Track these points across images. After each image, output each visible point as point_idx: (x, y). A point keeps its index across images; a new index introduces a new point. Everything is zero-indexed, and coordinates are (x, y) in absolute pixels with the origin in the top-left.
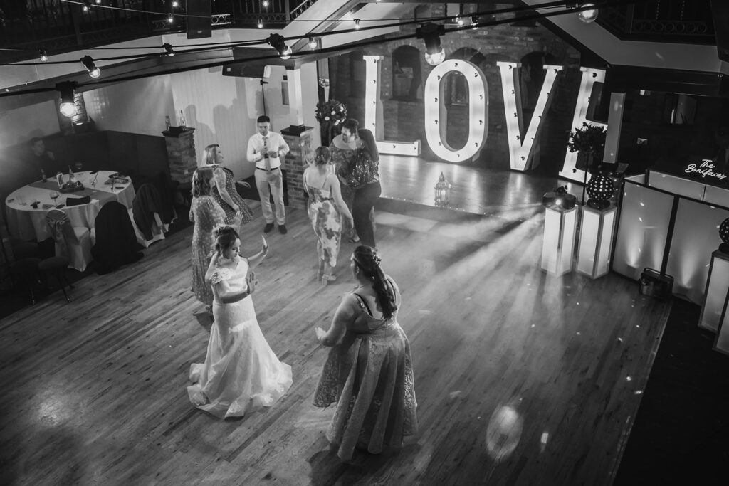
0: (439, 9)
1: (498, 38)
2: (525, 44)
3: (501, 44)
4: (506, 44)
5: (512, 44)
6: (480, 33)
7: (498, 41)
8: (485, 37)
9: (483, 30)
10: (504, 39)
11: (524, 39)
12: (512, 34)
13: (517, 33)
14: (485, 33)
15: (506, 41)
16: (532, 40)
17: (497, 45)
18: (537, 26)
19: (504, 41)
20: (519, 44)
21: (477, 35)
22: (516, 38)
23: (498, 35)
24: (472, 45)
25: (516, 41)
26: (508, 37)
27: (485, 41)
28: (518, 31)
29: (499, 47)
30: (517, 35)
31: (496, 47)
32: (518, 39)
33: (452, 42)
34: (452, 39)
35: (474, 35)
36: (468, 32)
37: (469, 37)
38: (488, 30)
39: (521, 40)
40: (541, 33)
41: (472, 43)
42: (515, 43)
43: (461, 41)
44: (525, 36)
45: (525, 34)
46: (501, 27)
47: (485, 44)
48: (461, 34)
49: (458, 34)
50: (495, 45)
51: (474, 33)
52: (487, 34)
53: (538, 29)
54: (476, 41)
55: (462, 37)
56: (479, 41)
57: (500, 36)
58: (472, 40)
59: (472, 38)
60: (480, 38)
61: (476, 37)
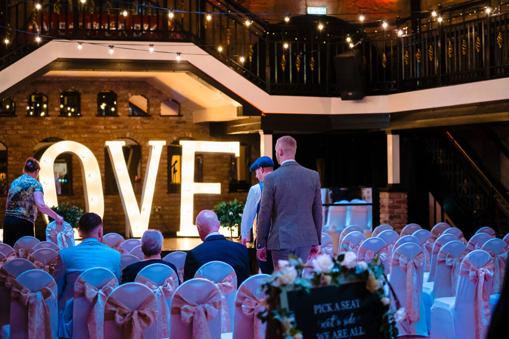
0: (23, 102)
1: (84, 128)
2: (109, 131)
3: (88, 133)
4: (92, 133)
5: (97, 132)
6: (66, 123)
7: (84, 130)
8: (72, 127)
9: (70, 120)
10: (89, 128)
11: (108, 127)
12: (96, 123)
13: (101, 122)
14: (71, 123)
15: (91, 130)
16: (115, 127)
17: (84, 134)
18: (119, 116)
19: (90, 130)
20: (105, 132)
21: (63, 125)
22: (101, 127)
23: (84, 124)
24: (58, 134)
25: (101, 129)
26: (93, 126)
27: (71, 131)
28: (102, 120)
29: (86, 136)
30: (102, 124)
31: (82, 136)
32: (103, 127)
33: (38, 133)
34: (38, 130)
35: (60, 126)
36: (54, 123)
37: (55, 127)
38: (74, 120)
39: (105, 128)
40: (123, 121)
41: (59, 133)
42: (100, 132)
43: (47, 131)
44: (109, 125)
45: (109, 122)
46: (86, 117)
47: (72, 133)
48: (47, 125)
49: (44, 125)
50: (82, 133)
51: (60, 123)
52: (73, 124)
53: (120, 118)
54: (62, 131)
55: (47, 128)
56: (66, 130)
57: (86, 125)
58: (58, 130)
59: (58, 128)
60: (66, 128)
61: (63, 127)
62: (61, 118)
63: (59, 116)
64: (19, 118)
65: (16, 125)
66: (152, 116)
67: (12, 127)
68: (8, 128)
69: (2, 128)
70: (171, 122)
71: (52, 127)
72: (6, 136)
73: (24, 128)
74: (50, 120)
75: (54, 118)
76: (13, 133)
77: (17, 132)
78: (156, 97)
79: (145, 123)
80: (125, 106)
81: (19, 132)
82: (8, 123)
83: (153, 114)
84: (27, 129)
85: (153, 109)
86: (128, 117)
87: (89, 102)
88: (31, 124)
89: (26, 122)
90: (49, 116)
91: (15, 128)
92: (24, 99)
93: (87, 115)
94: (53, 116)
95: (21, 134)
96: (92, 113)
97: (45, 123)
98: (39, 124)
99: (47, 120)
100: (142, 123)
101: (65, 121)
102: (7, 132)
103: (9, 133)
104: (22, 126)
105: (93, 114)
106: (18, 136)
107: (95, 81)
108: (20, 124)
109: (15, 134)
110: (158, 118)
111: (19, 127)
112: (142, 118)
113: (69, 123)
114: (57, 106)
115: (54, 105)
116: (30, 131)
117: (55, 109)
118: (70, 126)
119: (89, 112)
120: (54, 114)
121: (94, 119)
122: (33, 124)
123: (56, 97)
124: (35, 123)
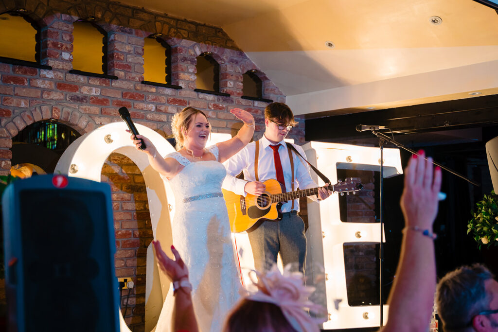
2: (164, 118)
5: (143, 118)
6: (85, 91)
8: (96, 101)
9: (93, 85)
10: (129, 106)
11: (163, 108)
12: (141, 99)
13: (151, 97)
14: (95, 92)
15: (132, 110)
16: (174, 111)
18: (181, 88)
20: (156, 117)
21: (78, 94)
22: (149, 106)
24: (68, 114)
25: (150, 111)
26: (136, 103)
27: (96, 109)
28: (152, 93)
30: (152, 102)
32: (154, 108)
33: (23, 105)
34: (24, 98)
35: (74, 93)
37: (62, 97)
38: (100, 86)
39: (158, 110)
40: (187, 100)
41: (69, 110)
42: (149, 116)
43: (43, 104)
44: (164, 104)
45: (164, 100)
46: (124, 82)
47: (96, 115)
48: (45, 89)
49: (39, 88)
51: (75, 88)
52: (98, 94)
53: (183, 92)
54: (76, 105)
55: (45, 96)
56: (84, 107)
57: (123, 100)
58: (69, 105)
59: (68, 99)
60: (85, 101)
61: (78, 97)
62: (74, 78)
63: (71, 72)
66: (231, 96)
70: (256, 112)
71: (56, 95)
74: (52, 79)
75: (61, 75)
78: (237, 62)
79: (221, 109)
80: (191, 70)
83: (232, 93)
85: (232, 83)
86: (195, 93)
87: (129, 53)
88: (6, 81)
90: (50, 68)
93: (125, 79)
94: (57, 69)
96: (133, 75)
97: (39, 83)
98: (27, 84)
99: (44, 77)
100: (216, 107)
101: (84, 84)
105: (137, 79)
107: (139, 9)
110: (238, 102)
112: (216, 97)
113: (91, 90)
114: (67, 48)
115: (59, 46)
116: (5, 100)
117: (61, 54)
118: (92, 98)
119: (129, 72)
120: (61, 67)
121: (138, 88)
122: (12, 83)
123: (66, 29)
124: (18, 81)
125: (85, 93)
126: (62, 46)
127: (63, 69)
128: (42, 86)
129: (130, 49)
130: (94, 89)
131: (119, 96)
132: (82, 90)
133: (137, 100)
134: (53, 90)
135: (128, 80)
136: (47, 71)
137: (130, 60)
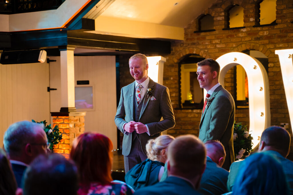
0: (221, 16)
1: (280, 37)
4: (288, 41)
6: (261, 34)
7: (279, 40)
8: (267, 37)
9: (265, 30)
10: (285, 37)
14: (266, 34)
15: (287, 38)
17: (279, 44)
19: (285, 39)
21: (257, 36)
24: (254, 46)
27: (266, 41)
29: (281, 45)
31: (277, 45)
33: (234, 46)
34: (234, 42)
36: (249, 34)
37: (250, 39)
38: (268, 30)
41: (254, 44)
43: (243, 44)
46: (281, 25)
47: (267, 44)
48: (242, 37)
49: (240, 37)
50: (277, 43)
51: (256, 33)
52: (268, 34)
54: (257, 42)
55: (243, 40)
56: (261, 41)
57: (281, 34)
58: (253, 42)
59: (253, 39)
60: (261, 39)
61: (258, 38)
62: (255, 29)
63: (254, 27)
64: (217, 32)
65: (214, 39)
67: (211, 41)
68: (207, 43)
69: (203, 43)
71: (247, 39)
72: (206, 51)
73: (221, 41)
74: (245, 32)
75: (249, 29)
76: (212, 48)
77: (215, 46)
81: (218, 46)
82: (207, 38)
84: (224, 43)
87: (284, 9)
88: (227, 37)
89: (223, 35)
90: (244, 27)
91: (214, 43)
92: (221, 12)
93: (282, 23)
94: (248, 27)
95: (219, 48)
96: (287, 20)
97: (240, 35)
98: (235, 37)
99: (243, 32)
101: (260, 31)
102: (207, 47)
103: (208, 48)
104: (220, 40)
105: (289, 21)
106: (217, 50)
108: (218, 39)
109: (214, 48)
111: (217, 41)
113: (264, 33)
114: (252, 16)
115: (248, 16)
116: (228, 45)
117: (249, 19)
118: (265, 37)
119: (284, 19)
120: (249, 25)
121: (290, 26)
122: (229, 37)
123: (251, 7)
124: (232, 36)
125: (261, 35)
126: (250, 15)
127: (250, 26)
128: (241, 36)
129: (284, 7)
130: (265, 32)
131: (278, 32)
132: (259, 34)
133: (289, 33)
134: (246, 37)
135: (283, 23)
136: (244, 29)
137: (285, 12)
